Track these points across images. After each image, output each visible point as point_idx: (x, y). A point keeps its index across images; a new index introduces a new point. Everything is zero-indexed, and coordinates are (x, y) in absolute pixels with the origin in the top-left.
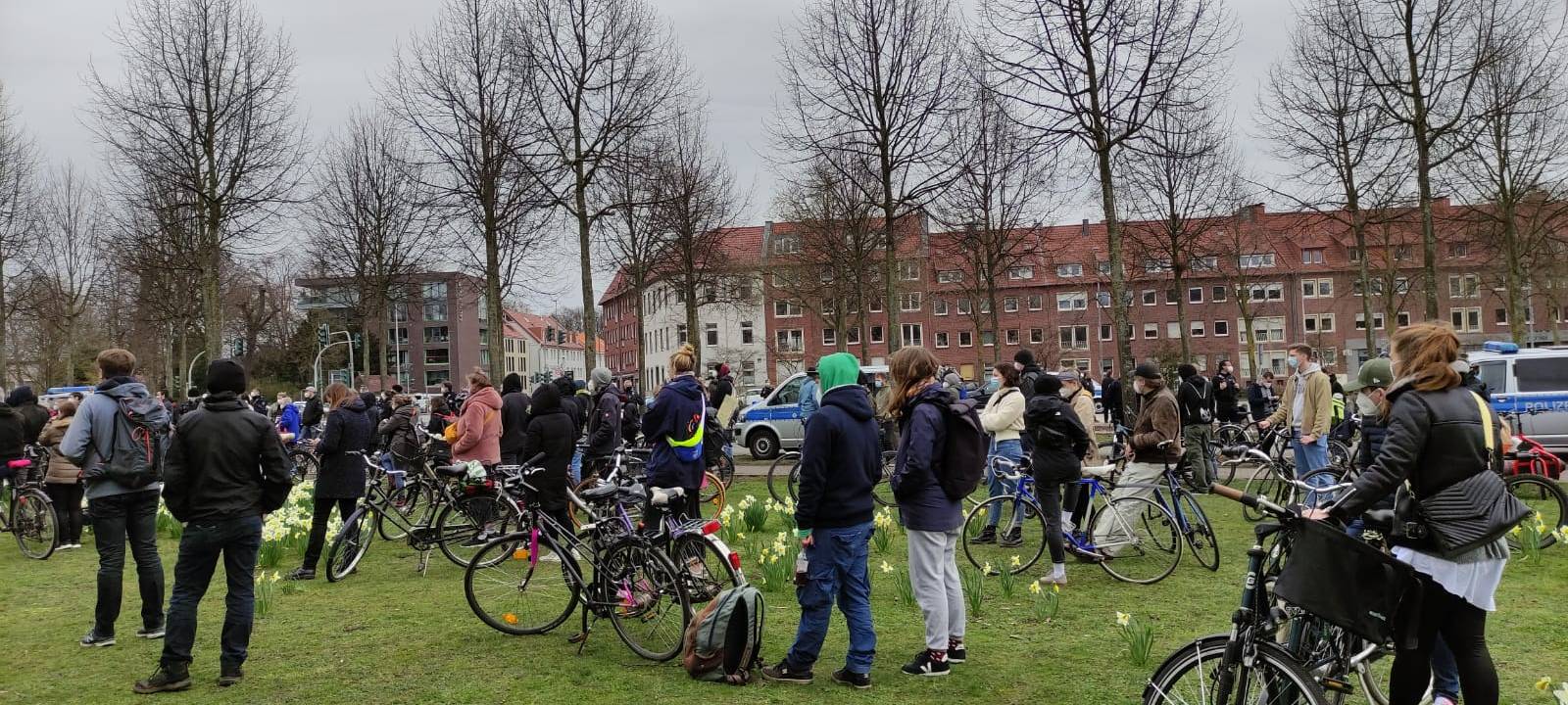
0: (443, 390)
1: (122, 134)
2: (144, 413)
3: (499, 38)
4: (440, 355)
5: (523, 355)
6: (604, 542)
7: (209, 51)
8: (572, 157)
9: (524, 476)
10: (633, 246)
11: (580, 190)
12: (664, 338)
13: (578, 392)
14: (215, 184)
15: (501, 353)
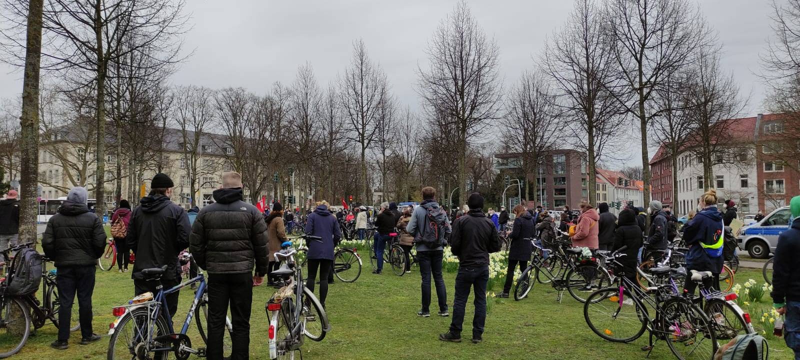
0: (565, 209)
1: (428, 94)
2: (435, 216)
3: (598, 27)
4: (561, 191)
5: (605, 192)
6: (662, 298)
7: (463, 52)
8: (637, 86)
9: (616, 257)
10: (671, 132)
11: (642, 103)
12: (689, 184)
13: (640, 213)
14: (464, 113)
15: (595, 191)
